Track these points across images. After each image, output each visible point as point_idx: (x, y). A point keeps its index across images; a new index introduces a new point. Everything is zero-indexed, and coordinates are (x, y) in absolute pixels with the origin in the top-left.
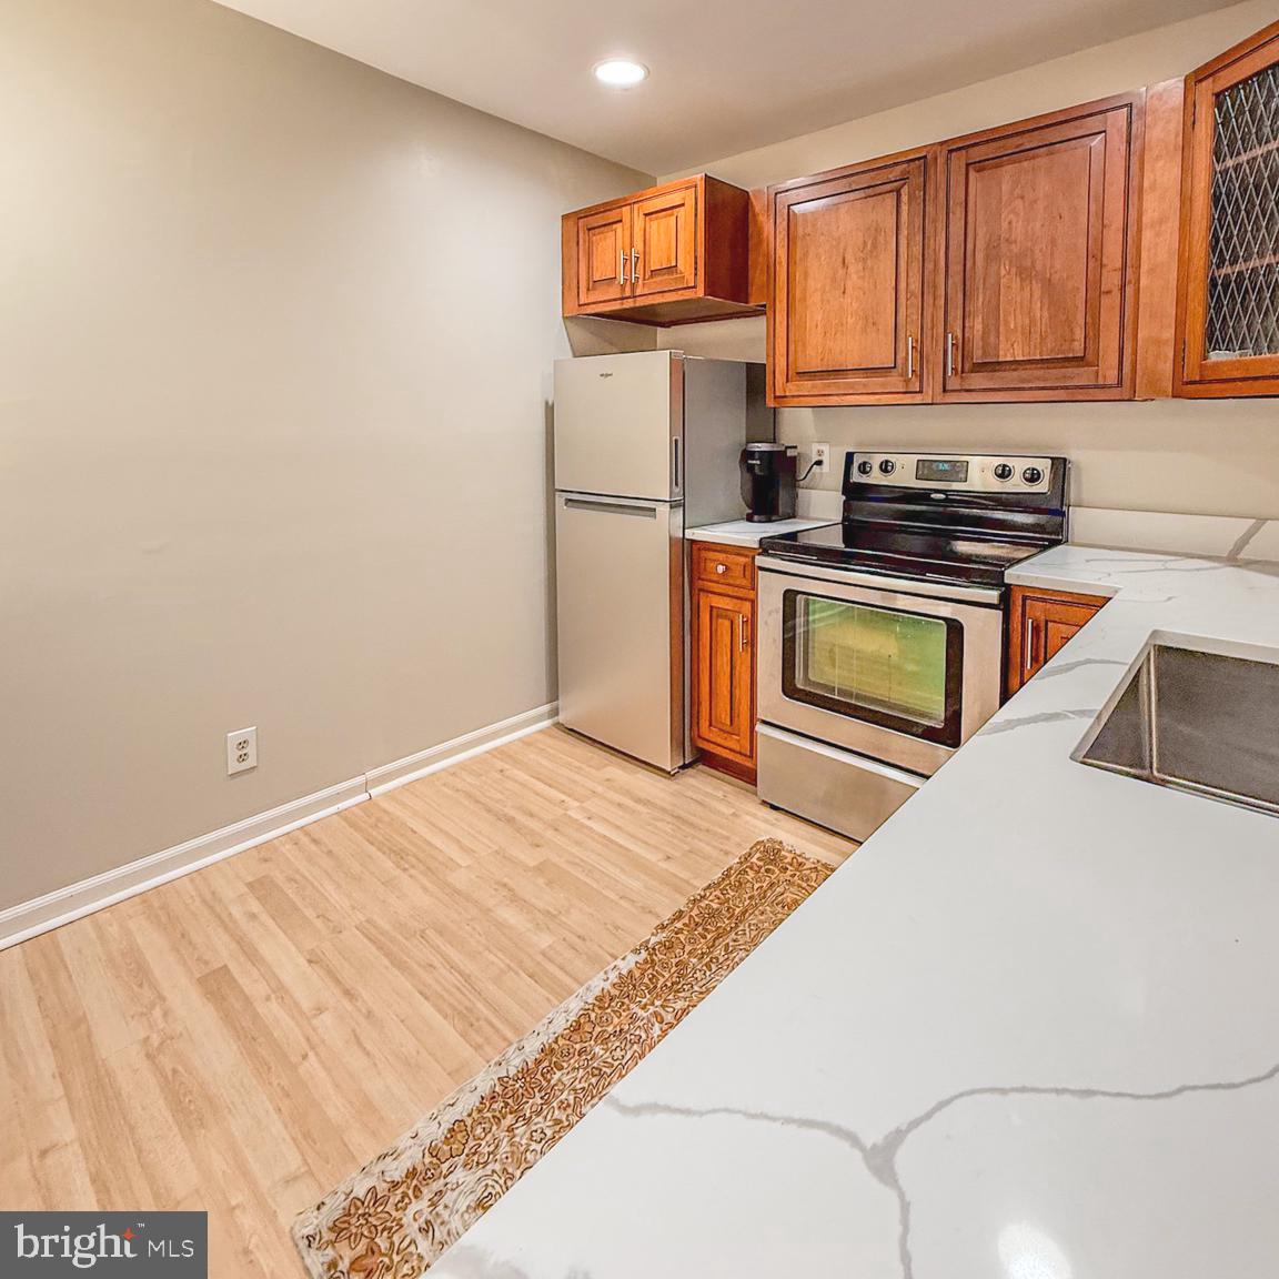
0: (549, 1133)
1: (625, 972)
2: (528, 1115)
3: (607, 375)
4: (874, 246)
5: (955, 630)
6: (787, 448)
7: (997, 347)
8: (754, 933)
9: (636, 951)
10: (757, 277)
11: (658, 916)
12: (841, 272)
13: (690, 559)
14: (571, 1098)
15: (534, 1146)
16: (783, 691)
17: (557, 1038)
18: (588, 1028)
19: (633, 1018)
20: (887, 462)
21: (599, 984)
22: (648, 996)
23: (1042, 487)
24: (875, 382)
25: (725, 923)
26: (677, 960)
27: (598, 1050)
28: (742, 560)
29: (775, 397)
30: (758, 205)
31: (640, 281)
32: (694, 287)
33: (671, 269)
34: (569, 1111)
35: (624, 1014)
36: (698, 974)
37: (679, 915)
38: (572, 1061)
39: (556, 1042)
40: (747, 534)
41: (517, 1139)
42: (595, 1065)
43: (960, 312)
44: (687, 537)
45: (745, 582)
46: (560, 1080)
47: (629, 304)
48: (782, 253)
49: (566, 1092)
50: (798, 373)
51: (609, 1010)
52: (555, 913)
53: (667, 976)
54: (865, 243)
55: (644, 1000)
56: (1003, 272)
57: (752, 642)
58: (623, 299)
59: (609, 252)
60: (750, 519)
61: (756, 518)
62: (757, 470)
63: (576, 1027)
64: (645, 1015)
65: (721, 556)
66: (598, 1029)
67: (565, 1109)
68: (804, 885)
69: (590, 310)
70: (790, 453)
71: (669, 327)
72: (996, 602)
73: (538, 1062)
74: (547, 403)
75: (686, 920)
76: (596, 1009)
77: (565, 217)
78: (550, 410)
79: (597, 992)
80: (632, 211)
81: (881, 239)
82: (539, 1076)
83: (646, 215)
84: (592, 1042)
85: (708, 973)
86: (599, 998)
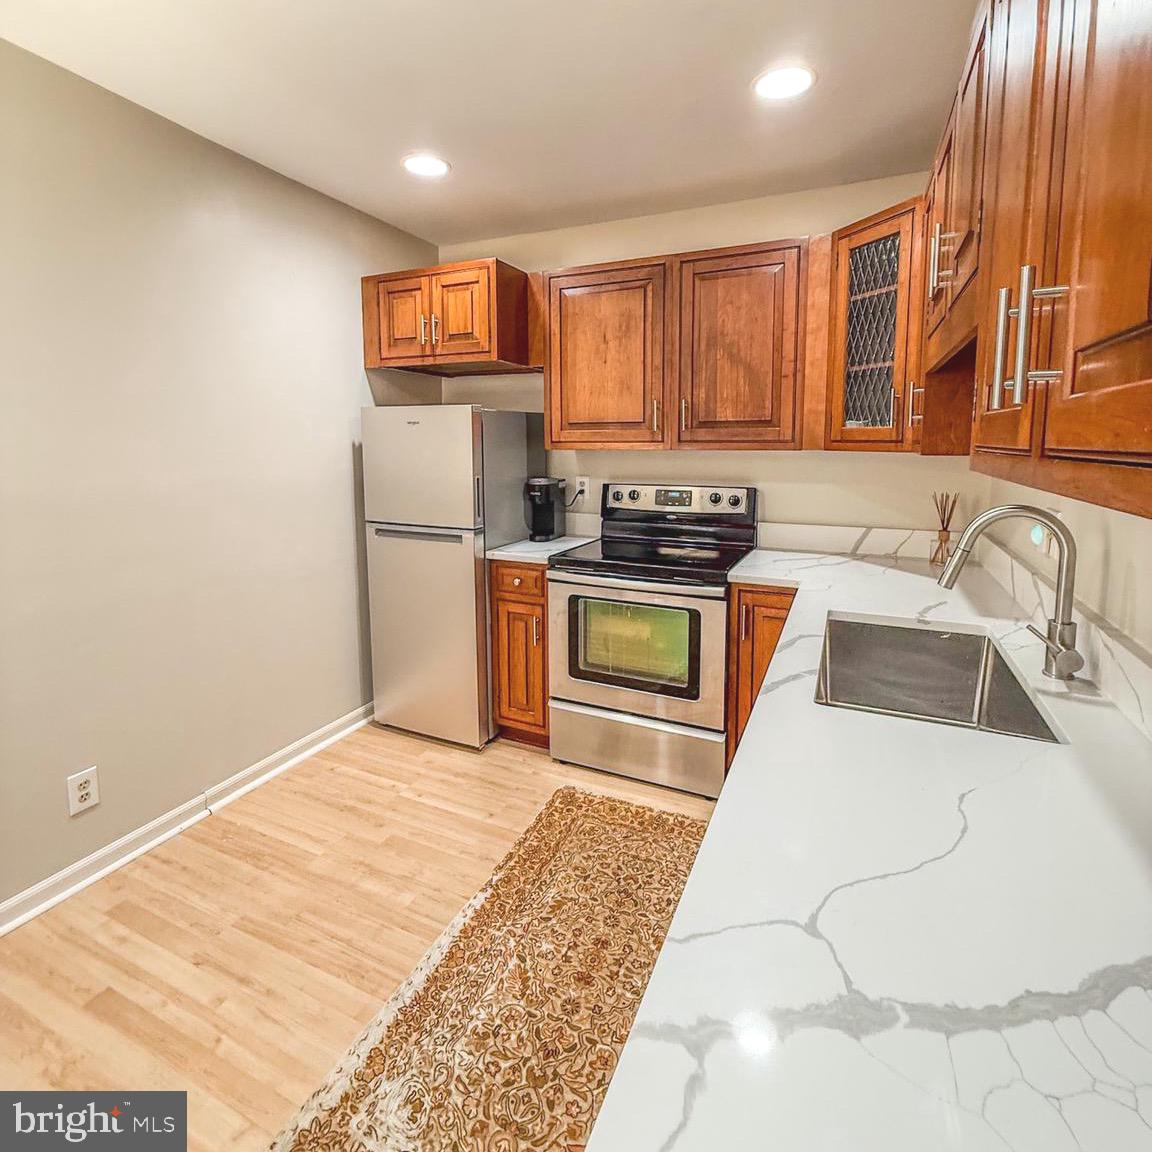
0: (449, 1036)
1: (478, 907)
2: (428, 1029)
3: (414, 423)
4: (628, 327)
5: (695, 617)
6: (560, 481)
7: (715, 411)
8: (567, 858)
9: (484, 890)
10: (535, 345)
11: (494, 861)
12: (603, 346)
13: (490, 575)
14: (460, 1008)
15: (439, 1048)
16: (570, 674)
17: (437, 968)
18: (460, 954)
19: (493, 940)
20: (634, 491)
21: (460, 921)
22: (500, 920)
23: (742, 509)
24: (630, 433)
25: (546, 855)
26: (516, 889)
27: (471, 968)
28: (535, 574)
29: (552, 442)
30: (536, 286)
31: (440, 342)
32: (489, 352)
33: (468, 335)
34: (460, 1016)
35: (485, 938)
36: (534, 896)
37: (510, 856)
38: (453, 982)
40: (537, 552)
41: (425, 1048)
42: (472, 979)
43: (690, 384)
44: (487, 557)
45: (536, 591)
46: (447, 997)
47: (429, 361)
48: (556, 328)
49: (454, 1005)
50: (570, 424)
51: (473, 938)
53: (511, 902)
54: (620, 326)
55: (498, 924)
56: (718, 357)
57: (543, 637)
58: (423, 356)
59: (410, 315)
60: (532, 539)
61: (537, 538)
62: (537, 500)
63: (451, 956)
64: (501, 934)
65: (517, 572)
66: (468, 953)
67: (456, 1016)
68: (596, 815)
69: (392, 364)
70: (561, 485)
71: (452, 377)
72: (722, 595)
73: (426, 990)
74: (354, 445)
76: (463, 939)
77: (365, 280)
78: (358, 451)
79: (460, 927)
80: (430, 282)
81: (633, 323)
82: (430, 999)
83: (443, 287)
84: (465, 964)
85: (541, 894)
86: (463, 931)
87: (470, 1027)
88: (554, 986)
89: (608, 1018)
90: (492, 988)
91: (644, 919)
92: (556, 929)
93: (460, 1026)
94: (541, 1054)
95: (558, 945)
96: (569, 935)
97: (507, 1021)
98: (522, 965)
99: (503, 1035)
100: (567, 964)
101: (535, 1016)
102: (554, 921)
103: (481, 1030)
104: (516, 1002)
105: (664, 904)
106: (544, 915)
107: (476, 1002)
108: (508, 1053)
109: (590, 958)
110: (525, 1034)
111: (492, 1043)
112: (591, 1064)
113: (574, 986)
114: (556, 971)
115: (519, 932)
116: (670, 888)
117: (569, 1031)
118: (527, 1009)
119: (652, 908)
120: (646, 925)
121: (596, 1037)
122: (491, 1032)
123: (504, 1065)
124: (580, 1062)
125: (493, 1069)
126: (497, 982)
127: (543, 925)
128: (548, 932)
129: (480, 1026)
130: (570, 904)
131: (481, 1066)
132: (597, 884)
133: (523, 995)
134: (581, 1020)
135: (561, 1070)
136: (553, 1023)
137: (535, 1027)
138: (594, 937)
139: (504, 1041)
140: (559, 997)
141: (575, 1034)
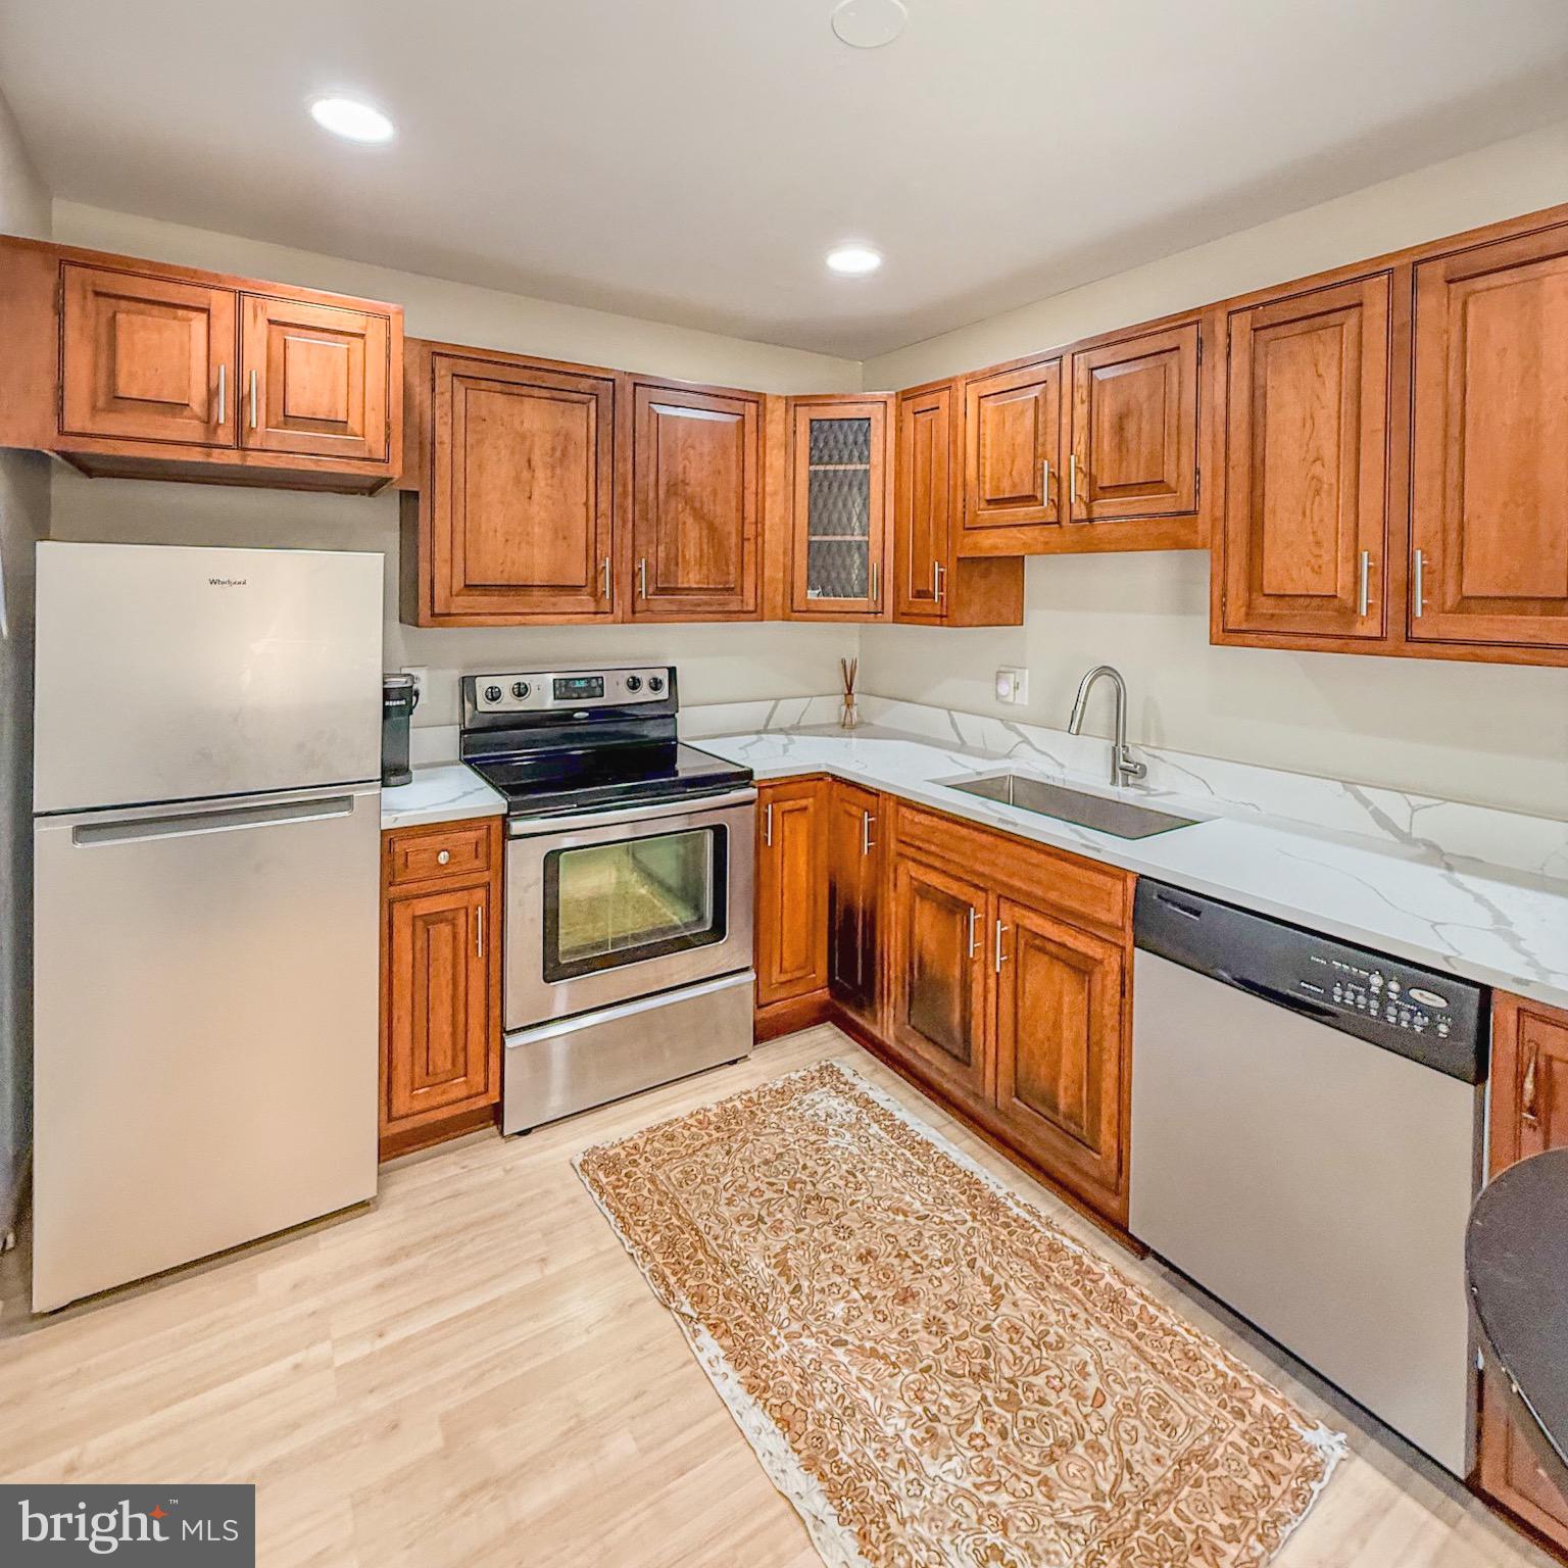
0: (912, 1476)
1: (722, 1353)
2: (888, 1498)
7: (676, 574)
9: (696, 1333)
12: (526, 474)
14: (874, 1445)
15: (925, 1494)
17: (794, 1450)
18: (788, 1411)
19: (789, 1360)
21: (731, 1385)
22: (763, 1338)
26: (721, 1297)
34: (889, 1450)
35: (780, 1368)
36: (750, 1284)
37: (658, 1276)
38: (829, 1436)
39: (799, 1452)
41: (916, 1512)
42: (840, 1412)
46: (850, 1455)
49: (868, 1451)
51: (771, 1383)
52: (572, 1423)
53: (740, 1313)
55: (768, 1343)
63: (785, 1424)
64: (787, 1348)
66: (794, 1400)
67: (887, 1455)
73: (823, 1478)
75: (668, 1272)
76: (765, 1396)
79: (740, 1391)
82: (841, 1479)
83: (272, 322)
85: (751, 1274)
86: (751, 1389)
87: (909, 1443)
88: (900, 1329)
89: (966, 1300)
90: (865, 1393)
91: (859, 1205)
92: (818, 1287)
93: (904, 1455)
94: (983, 1382)
95: (843, 1298)
96: (838, 1280)
97: (922, 1400)
98: (850, 1347)
99: (939, 1410)
100: (876, 1301)
101: (930, 1367)
102: (805, 1284)
103: (920, 1434)
104: (900, 1378)
105: (851, 1178)
106: (788, 1289)
107: (876, 1423)
108: (965, 1417)
109: (881, 1277)
110: (949, 1388)
111: (945, 1429)
112: (1011, 1340)
113: (910, 1311)
114: (880, 1317)
115: (796, 1326)
116: (832, 1162)
117: (965, 1344)
118: (917, 1370)
119: (849, 1191)
120: (869, 1208)
121: (983, 1323)
122: (929, 1423)
123: (978, 1427)
124: (1006, 1352)
125: (978, 1442)
126: (860, 1385)
127: (803, 1298)
128: (817, 1297)
129: (915, 1432)
130: (789, 1255)
131: (969, 1454)
132: (779, 1216)
133: (894, 1365)
134: (956, 1327)
135: (1008, 1373)
136: (948, 1353)
137: (944, 1372)
138: (854, 1259)
139: (948, 1413)
140: (917, 1331)
141: (971, 1339)
